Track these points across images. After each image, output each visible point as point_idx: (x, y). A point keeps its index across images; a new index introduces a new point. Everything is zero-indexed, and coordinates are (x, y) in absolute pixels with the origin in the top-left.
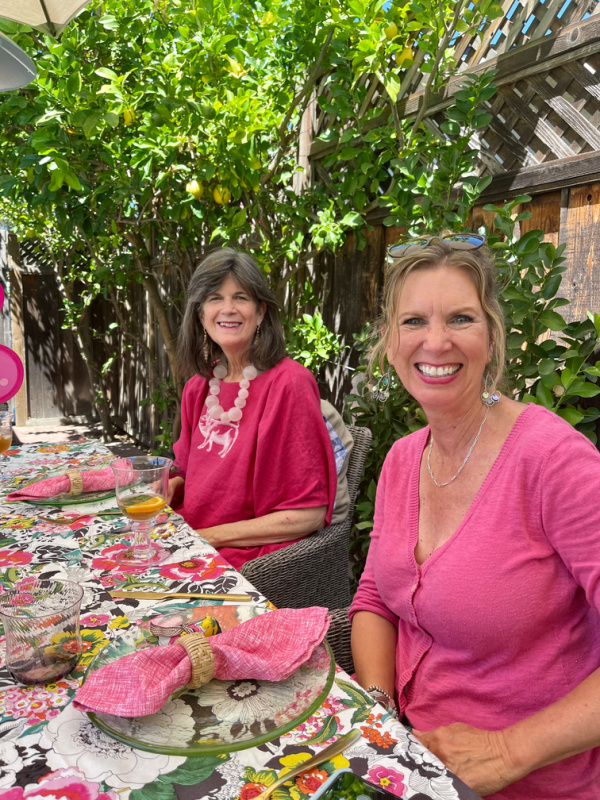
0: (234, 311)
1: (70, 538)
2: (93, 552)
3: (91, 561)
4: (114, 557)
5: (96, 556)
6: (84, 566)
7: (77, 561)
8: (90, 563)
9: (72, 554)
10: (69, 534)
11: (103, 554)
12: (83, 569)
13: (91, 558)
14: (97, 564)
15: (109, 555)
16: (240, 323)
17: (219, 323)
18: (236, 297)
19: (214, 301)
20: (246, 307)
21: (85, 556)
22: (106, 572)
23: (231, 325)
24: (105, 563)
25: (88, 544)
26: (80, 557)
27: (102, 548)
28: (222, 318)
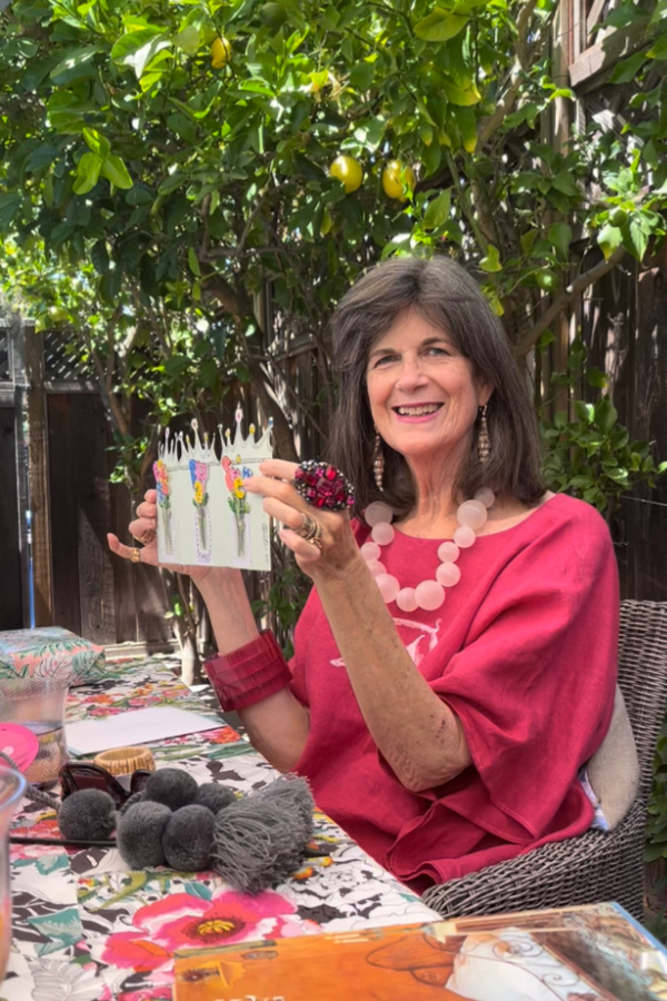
0: (424, 380)
1: (58, 874)
2: (111, 915)
3: (103, 939)
4: (165, 931)
5: (118, 927)
6: (82, 956)
7: (66, 938)
8: (98, 946)
9: (54, 919)
10: (58, 863)
11: (137, 920)
12: (77, 966)
13: (103, 930)
14: (121, 950)
15: (153, 925)
16: (440, 405)
17: (396, 409)
18: (426, 349)
19: (382, 366)
20: (451, 370)
21: (88, 925)
22: (136, 978)
23: (419, 411)
24: (140, 946)
25: (103, 891)
26: (77, 930)
27: (134, 905)
28: (401, 399)
